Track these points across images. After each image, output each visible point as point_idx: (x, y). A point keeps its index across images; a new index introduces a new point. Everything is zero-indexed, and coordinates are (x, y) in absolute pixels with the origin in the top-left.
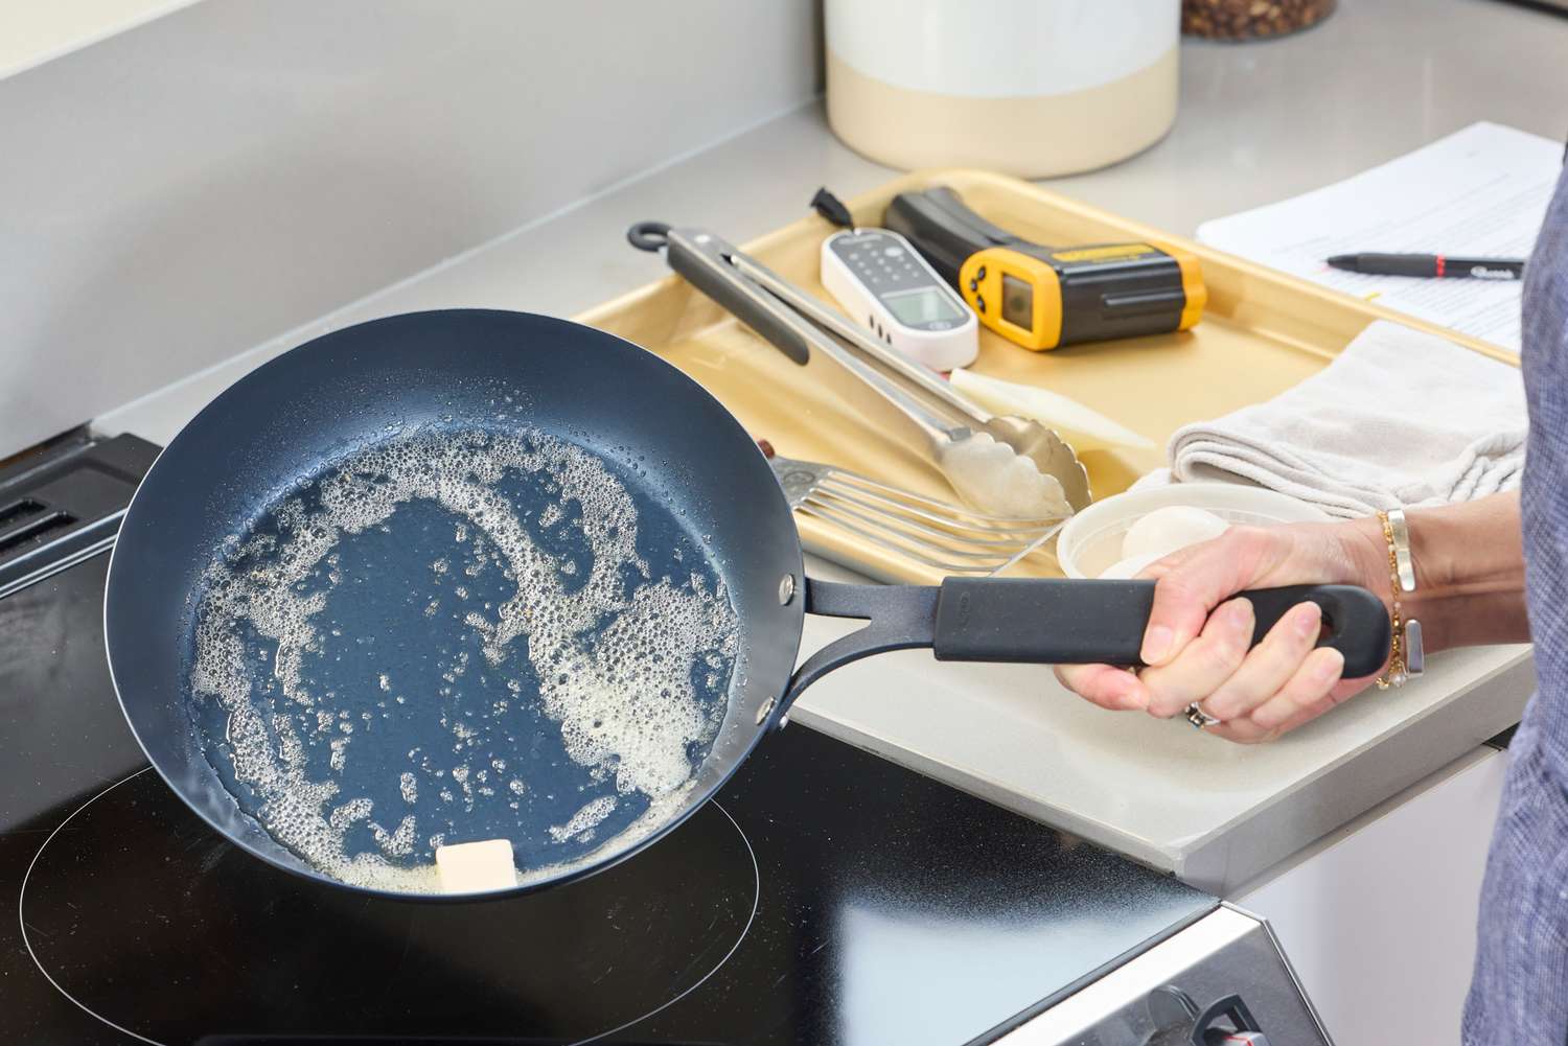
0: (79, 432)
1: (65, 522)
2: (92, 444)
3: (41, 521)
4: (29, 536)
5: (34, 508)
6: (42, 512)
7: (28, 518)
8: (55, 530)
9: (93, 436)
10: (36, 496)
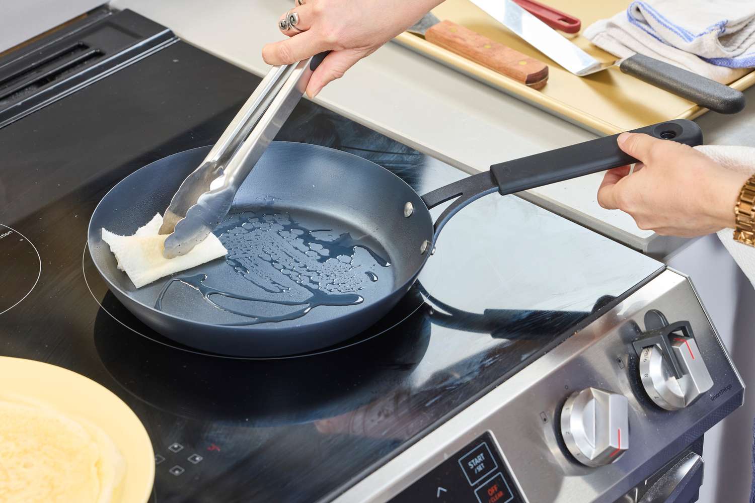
0: (104, 7)
1: (99, 55)
2: (110, 14)
3: (87, 54)
4: (81, 62)
5: (84, 47)
6: (88, 50)
7: (82, 53)
8: (93, 59)
9: (110, 9)
10: (86, 40)
